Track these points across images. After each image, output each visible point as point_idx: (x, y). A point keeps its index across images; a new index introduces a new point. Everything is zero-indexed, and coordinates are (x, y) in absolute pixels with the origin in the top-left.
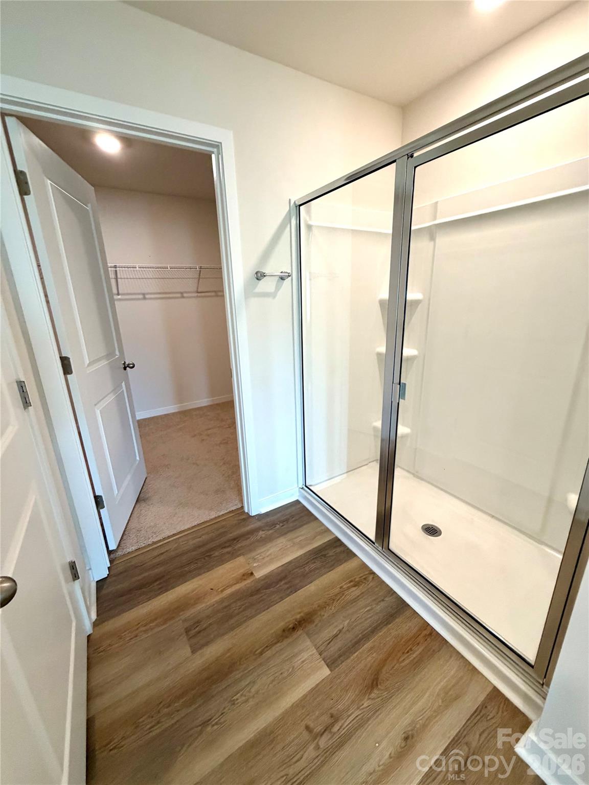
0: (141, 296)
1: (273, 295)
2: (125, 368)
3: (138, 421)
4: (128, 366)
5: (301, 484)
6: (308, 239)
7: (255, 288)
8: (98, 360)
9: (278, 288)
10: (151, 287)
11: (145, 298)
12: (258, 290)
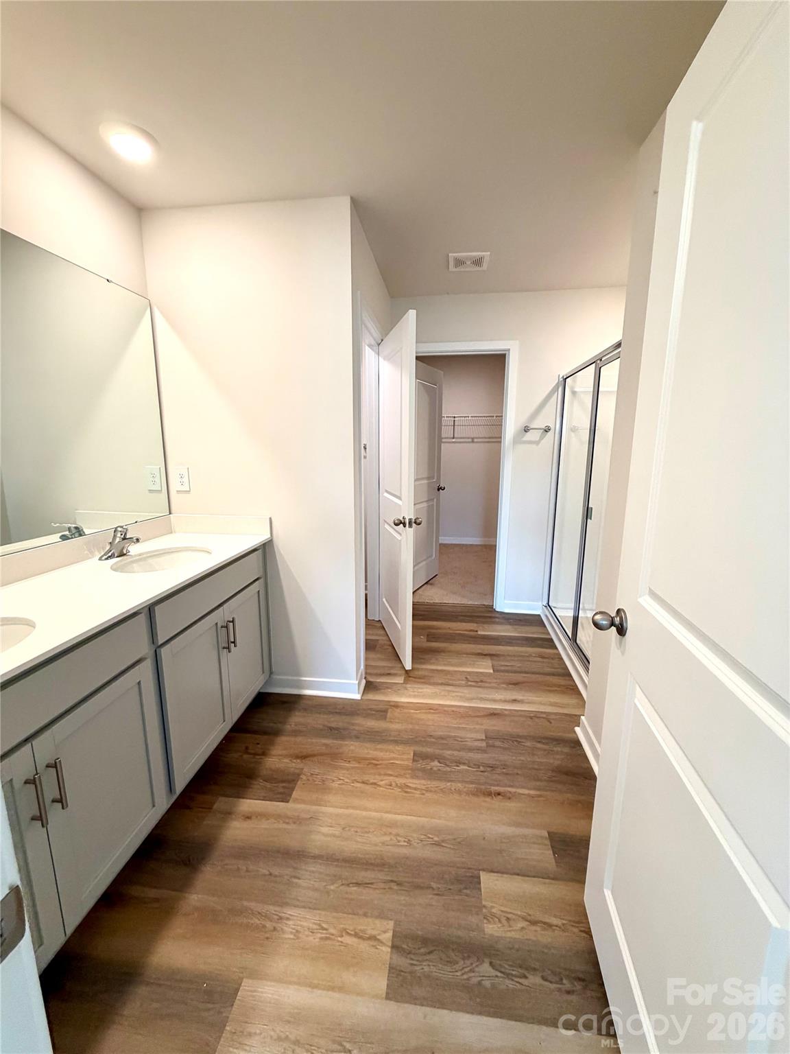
0: (470, 440)
1: (537, 443)
2: (438, 490)
3: (440, 544)
4: (441, 488)
5: (545, 603)
6: (572, 403)
7: (523, 437)
8: (423, 479)
9: (542, 438)
10: (474, 432)
11: (473, 442)
12: (525, 439)
